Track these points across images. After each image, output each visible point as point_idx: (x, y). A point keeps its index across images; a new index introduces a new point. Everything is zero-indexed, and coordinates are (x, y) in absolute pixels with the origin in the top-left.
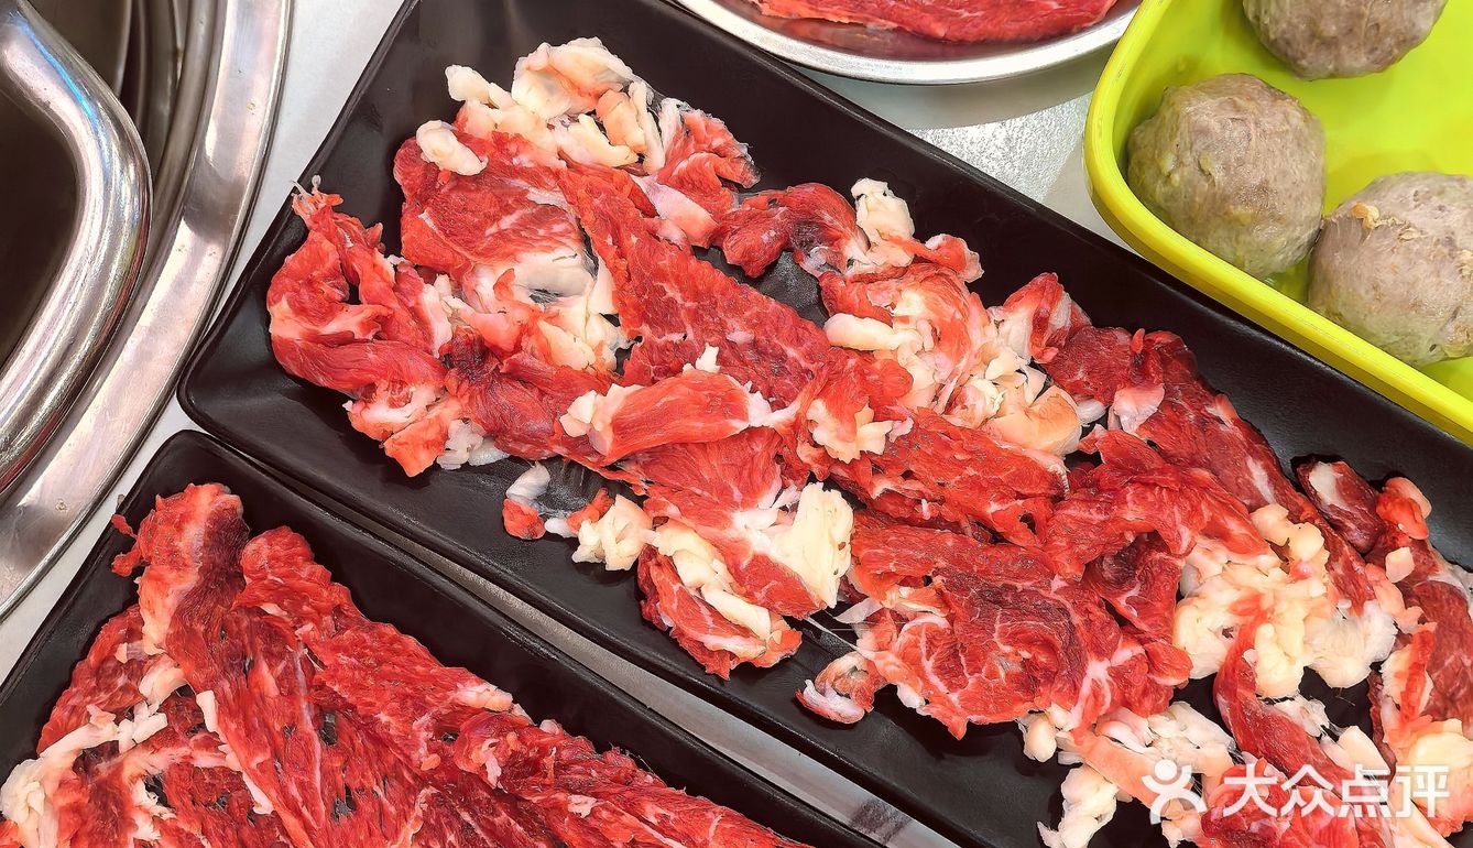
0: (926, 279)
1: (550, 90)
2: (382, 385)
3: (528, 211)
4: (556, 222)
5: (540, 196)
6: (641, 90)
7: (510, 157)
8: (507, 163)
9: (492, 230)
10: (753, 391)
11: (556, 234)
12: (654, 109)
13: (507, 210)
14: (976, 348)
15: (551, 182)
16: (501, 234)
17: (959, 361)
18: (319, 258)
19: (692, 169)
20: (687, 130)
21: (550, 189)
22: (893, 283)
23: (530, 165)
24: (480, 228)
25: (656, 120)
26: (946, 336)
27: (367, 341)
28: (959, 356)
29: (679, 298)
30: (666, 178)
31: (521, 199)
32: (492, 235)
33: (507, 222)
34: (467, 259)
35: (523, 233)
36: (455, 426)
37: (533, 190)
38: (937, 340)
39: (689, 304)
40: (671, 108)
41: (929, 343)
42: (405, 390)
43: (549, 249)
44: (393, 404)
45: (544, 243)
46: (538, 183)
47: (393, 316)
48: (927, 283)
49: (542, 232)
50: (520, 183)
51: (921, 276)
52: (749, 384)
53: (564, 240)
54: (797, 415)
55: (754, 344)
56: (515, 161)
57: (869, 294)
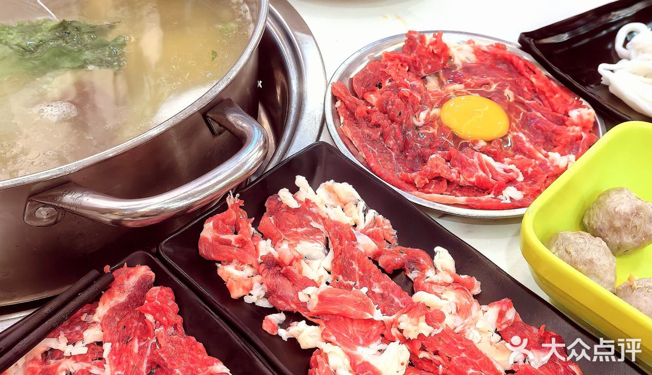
0: (457, 288)
1: (330, 197)
2: (235, 261)
3: (309, 229)
4: (318, 235)
5: (314, 224)
6: (362, 204)
7: (309, 207)
8: (308, 209)
9: (294, 230)
10: (377, 309)
11: (317, 239)
12: (365, 212)
13: (301, 226)
14: (473, 316)
15: (321, 221)
16: (296, 233)
17: (465, 319)
18: (230, 216)
19: (374, 231)
20: (375, 222)
21: (320, 224)
22: (444, 287)
23: (315, 212)
24: (290, 228)
25: (365, 216)
26: (462, 311)
27: (235, 247)
28: (466, 318)
29: (357, 268)
30: (363, 232)
31: (308, 224)
32: (293, 231)
33: (300, 230)
34: (281, 236)
35: (304, 236)
36: (256, 285)
37: (313, 221)
38: (457, 311)
39: (360, 272)
40: (372, 213)
41: (454, 311)
42: (243, 266)
43: (313, 242)
44: (236, 268)
45: (311, 240)
46: (316, 220)
47: (248, 242)
48: (458, 290)
49: (311, 237)
50: (310, 218)
51: (455, 287)
52: (377, 306)
53: (319, 241)
54: (394, 320)
55: (382, 295)
56: (311, 209)
57: (433, 287)
